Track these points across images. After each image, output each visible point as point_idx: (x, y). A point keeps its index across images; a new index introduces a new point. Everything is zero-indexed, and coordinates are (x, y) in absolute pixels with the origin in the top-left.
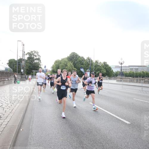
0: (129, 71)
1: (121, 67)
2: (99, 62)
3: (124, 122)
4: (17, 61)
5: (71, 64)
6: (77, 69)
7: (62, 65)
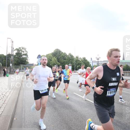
1: (98, 62)
2: (79, 58)
4: (6, 56)
5: (55, 59)
6: (60, 63)
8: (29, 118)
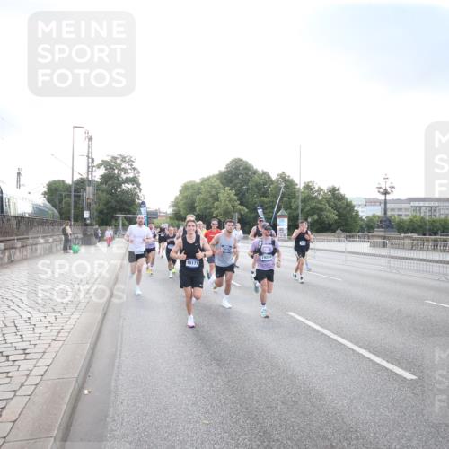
0: (409, 213)
1: (386, 202)
2: (317, 188)
3: (397, 374)
4: (70, 186)
5: (229, 194)
6: (247, 207)
7: (203, 199)
8: (130, 390)
